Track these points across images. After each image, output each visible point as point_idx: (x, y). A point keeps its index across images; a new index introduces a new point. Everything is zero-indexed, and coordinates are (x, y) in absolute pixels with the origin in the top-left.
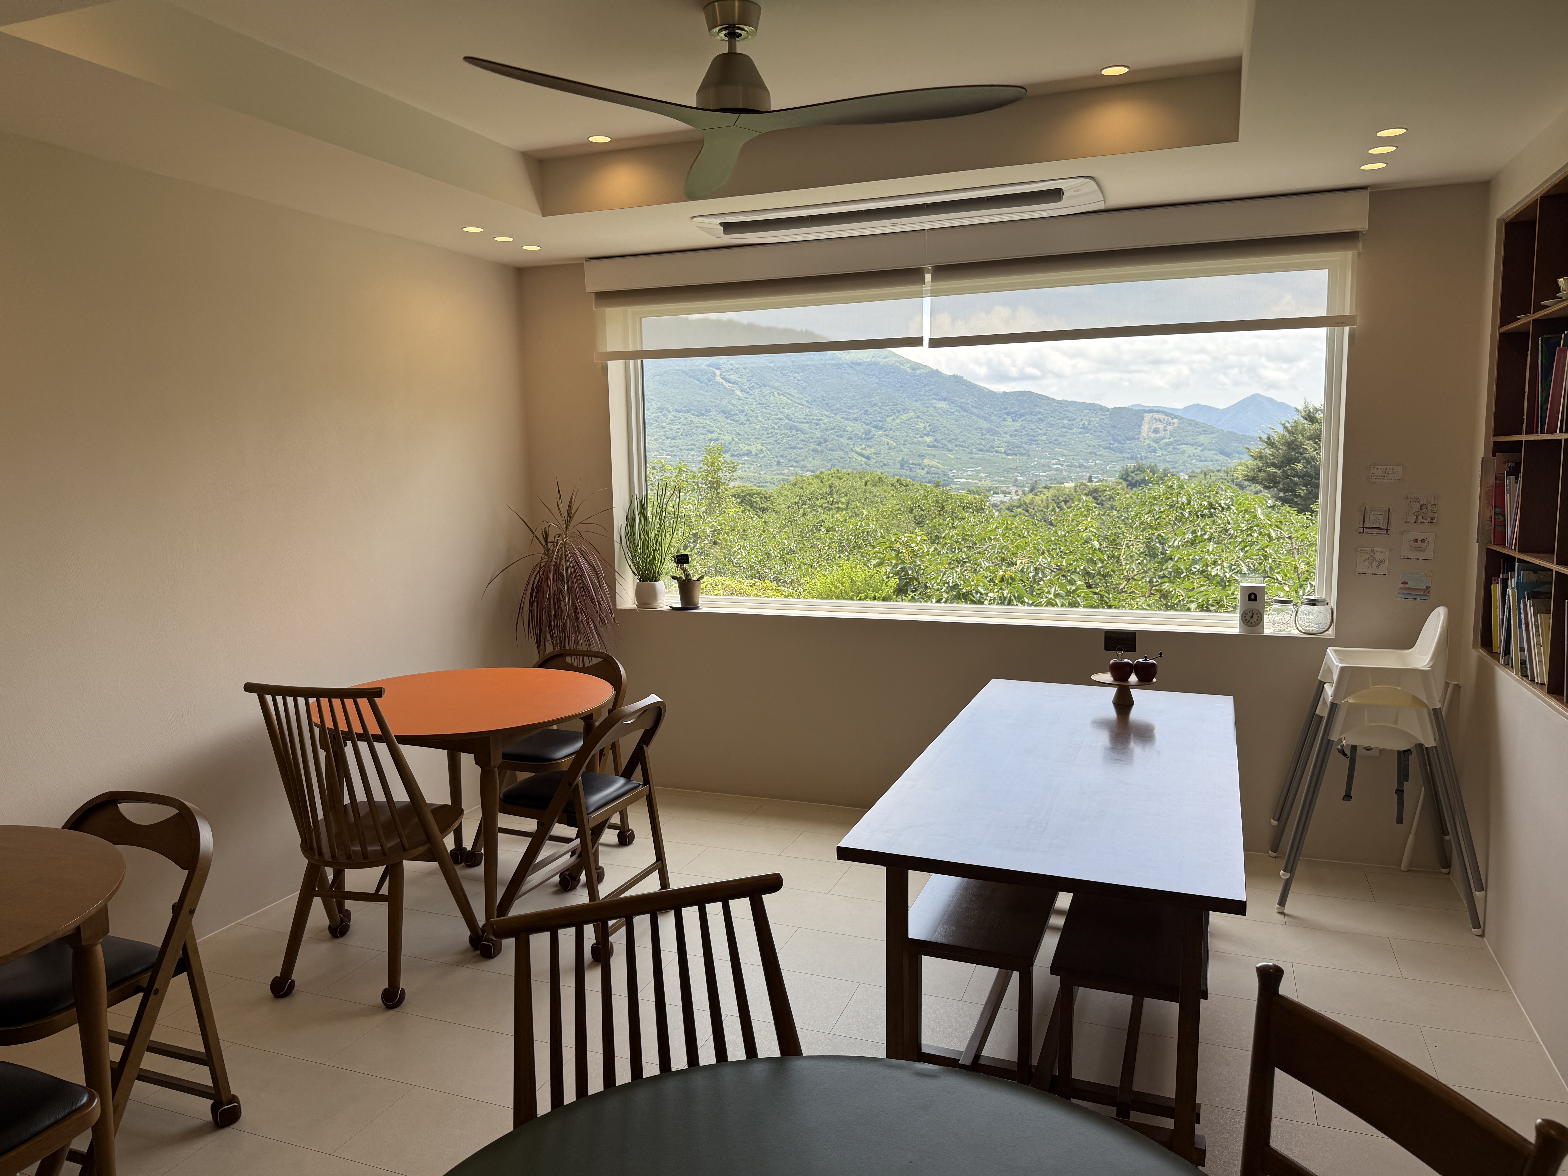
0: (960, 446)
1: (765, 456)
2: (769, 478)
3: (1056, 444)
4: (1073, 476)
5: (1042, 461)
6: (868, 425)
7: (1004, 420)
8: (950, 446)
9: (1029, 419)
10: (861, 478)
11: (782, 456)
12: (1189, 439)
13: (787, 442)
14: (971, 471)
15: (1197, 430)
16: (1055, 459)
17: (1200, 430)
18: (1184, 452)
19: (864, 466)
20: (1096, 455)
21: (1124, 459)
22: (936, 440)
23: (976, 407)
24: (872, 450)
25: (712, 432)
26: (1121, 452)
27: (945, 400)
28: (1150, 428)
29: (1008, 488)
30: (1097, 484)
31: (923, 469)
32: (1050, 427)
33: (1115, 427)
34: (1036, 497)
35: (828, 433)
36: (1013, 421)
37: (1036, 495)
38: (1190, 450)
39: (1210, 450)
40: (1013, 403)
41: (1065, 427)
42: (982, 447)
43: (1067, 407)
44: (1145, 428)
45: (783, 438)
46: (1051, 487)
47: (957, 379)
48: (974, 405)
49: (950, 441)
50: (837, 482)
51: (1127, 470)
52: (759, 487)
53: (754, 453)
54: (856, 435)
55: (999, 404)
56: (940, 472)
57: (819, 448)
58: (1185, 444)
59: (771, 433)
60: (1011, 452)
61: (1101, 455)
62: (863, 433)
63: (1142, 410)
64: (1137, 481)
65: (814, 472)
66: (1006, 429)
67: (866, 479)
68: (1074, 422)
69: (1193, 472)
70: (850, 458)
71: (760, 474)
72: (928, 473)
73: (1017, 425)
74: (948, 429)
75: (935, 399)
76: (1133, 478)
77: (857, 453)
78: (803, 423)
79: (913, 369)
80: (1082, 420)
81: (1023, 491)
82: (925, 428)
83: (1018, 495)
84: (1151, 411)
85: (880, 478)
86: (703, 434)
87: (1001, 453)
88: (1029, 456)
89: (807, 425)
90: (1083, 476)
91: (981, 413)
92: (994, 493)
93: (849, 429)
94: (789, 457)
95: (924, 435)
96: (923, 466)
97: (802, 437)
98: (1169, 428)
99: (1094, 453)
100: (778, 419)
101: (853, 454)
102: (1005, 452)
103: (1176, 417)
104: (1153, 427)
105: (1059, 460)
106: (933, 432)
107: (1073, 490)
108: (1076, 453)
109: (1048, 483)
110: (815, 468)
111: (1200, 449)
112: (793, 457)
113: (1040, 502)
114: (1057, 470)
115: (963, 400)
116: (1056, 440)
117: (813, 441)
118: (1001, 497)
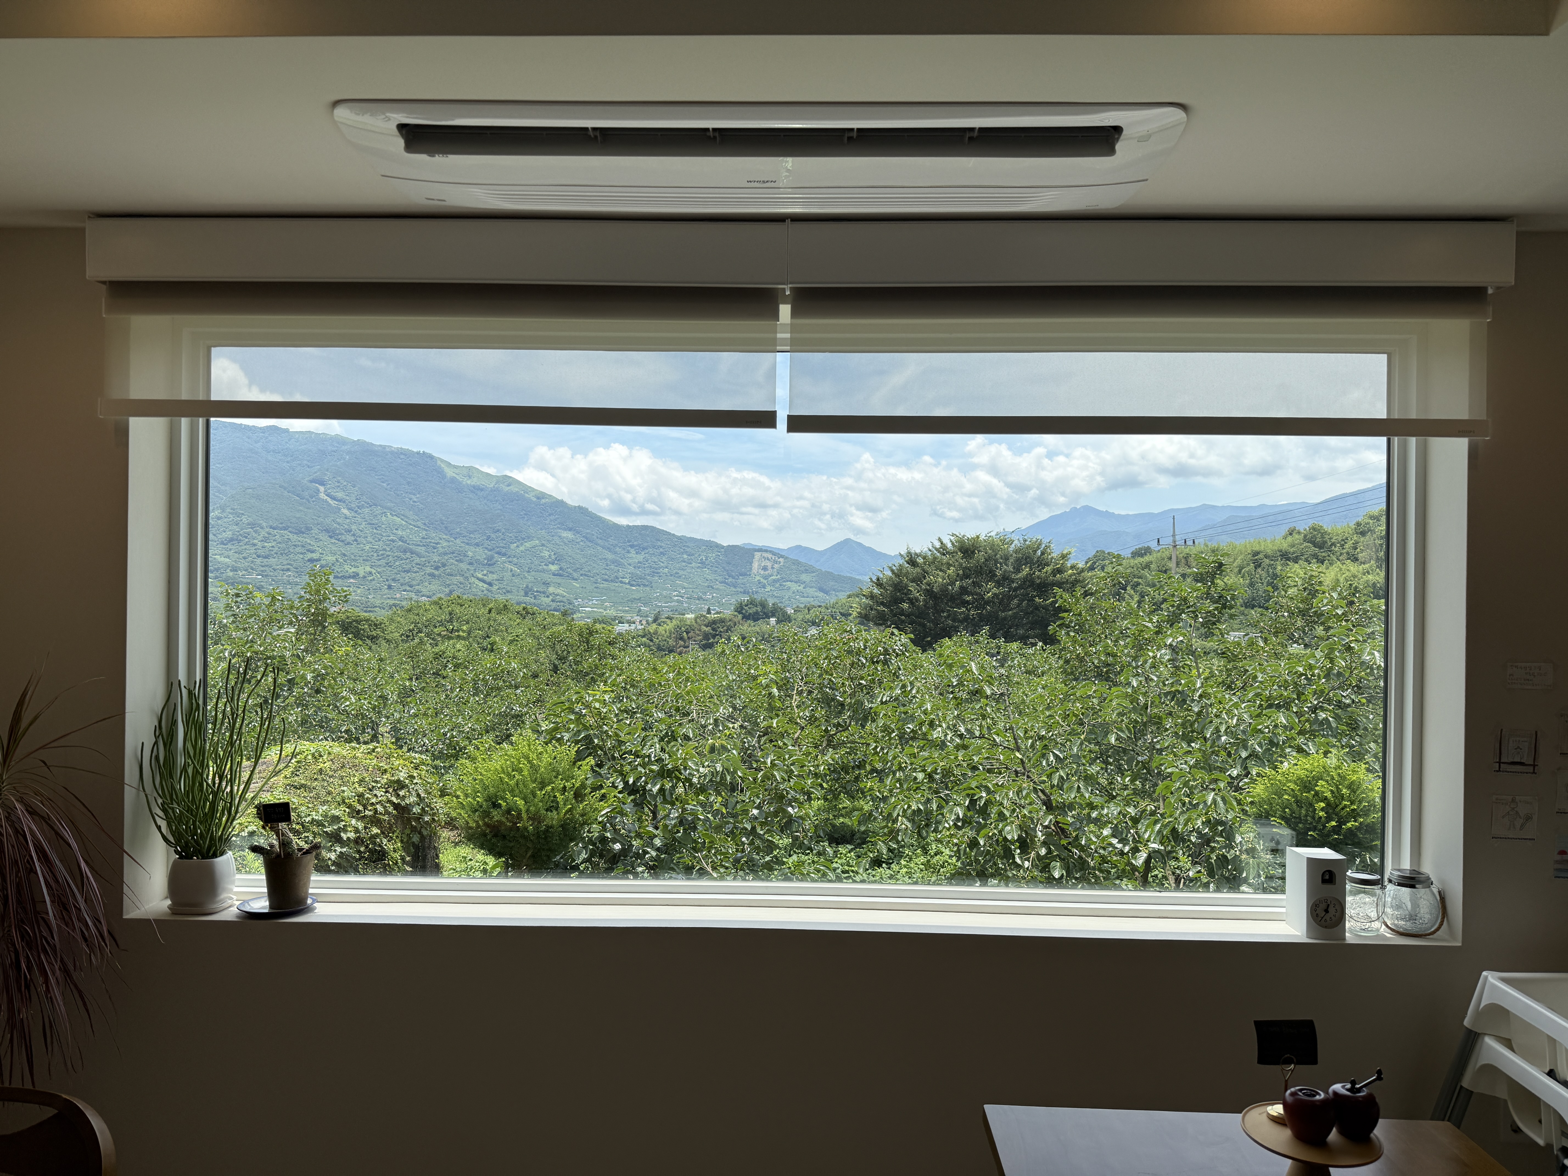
0: (585, 575)
1: (374, 579)
2: (378, 602)
3: (677, 577)
4: (693, 607)
5: (664, 593)
6: (490, 550)
7: (628, 552)
8: (575, 575)
9: (652, 552)
10: (484, 605)
11: (393, 580)
12: (793, 577)
13: (400, 566)
14: (597, 600)
15: (800, 569)
16: (676, 591)
17: (802, 569)
18: (789, 588)
19: (485, 592)
20: (713, 588)
21: (737, 593)
22: (561, 569)
23: (601, 539)
24: (495, 576)
25: (312, 552)
26: (735, 587)
27: (570, 530)
28: (760, 565)
29: (632, 617)
30: (716, 616)
31: (548, 597)
32: (671, 561)
33: (730, 564)
34: (660, 627)
35: (446, 558)
36: (637, 553)
37: (660, 625)
38: (794, 587)
39: (811, 587)
40: (637, 537)
41: (684, 562)
42: (606, 577)
43: (686, 542)
44: (755, 565)
45: (395, 561)
46: (673, 618)
47: (582, 510)
48: (599, 536)
49: (575, 570)
50: (458, 610)
51: (741, 604)
52: (366, 612)
53: (361, 576)
54: (477, 561)
55: (624, 536)
56: (566, 601)
57: (436, 573)
58: (790, 581)
59: (382, 555)
60: (634, 583)
61: (717, 589)
62: (485, 559)
63: (753, 549)
64: (750, 614)
65: (430, 597)
66: (631, 561)
67: (490, 606)
68: (692, 557)
69: (798, 607)
70: (470, 583)
71: (368, 598)
72: (553, 601)
73: (640, 557)
74: (573, 559)
75: (560, 528)
76: (747, 611)
77: (478, 579)
78: (419, 545)
79: (538, 498)
80: (700, 555)
81: (647, 621)
82: (550, 556)
83: (642, 625)
84: (760, 550)
85: (505, 606)
86: (302, 553)
87: (625, 583)
88: (652, 587)
89: (423, 548)
90: (701, 608)
91: (606, 544)
92: (619, 623)
93: (470, 554)
94: (402, 581)
95: (549, 563)
96: (548, 594)
97: (418, 560)
98: (776, 566)
99: (711, 587)
100: (390, 541)
101: (473, 579)
102: (629, 583)
103: (782, 556)
104: (763, 565)
105: (680, 592)
106: (558, 560)
107: (694, 621)
108: (695, 587)
109: (670, 614)
110: (431, 593)
111: (802, 586)
112: (407, 581)
113: (664, 632)
114: (678, 601)
115: (588, 531)
116: (677, 573)
117: (430, 565)
118: (625, 627)
